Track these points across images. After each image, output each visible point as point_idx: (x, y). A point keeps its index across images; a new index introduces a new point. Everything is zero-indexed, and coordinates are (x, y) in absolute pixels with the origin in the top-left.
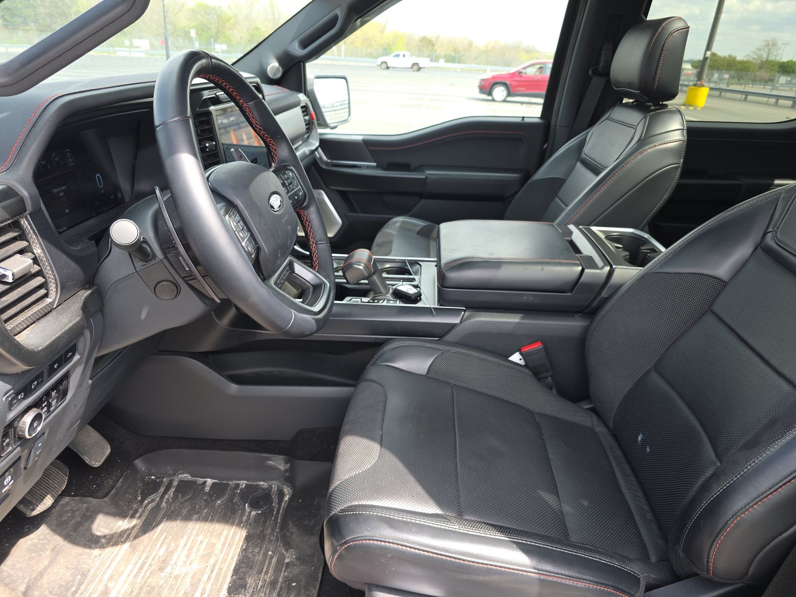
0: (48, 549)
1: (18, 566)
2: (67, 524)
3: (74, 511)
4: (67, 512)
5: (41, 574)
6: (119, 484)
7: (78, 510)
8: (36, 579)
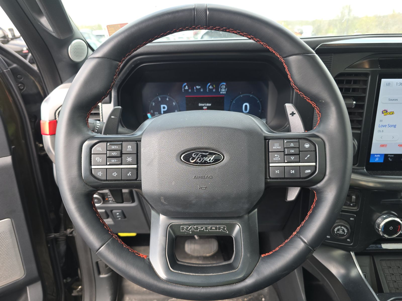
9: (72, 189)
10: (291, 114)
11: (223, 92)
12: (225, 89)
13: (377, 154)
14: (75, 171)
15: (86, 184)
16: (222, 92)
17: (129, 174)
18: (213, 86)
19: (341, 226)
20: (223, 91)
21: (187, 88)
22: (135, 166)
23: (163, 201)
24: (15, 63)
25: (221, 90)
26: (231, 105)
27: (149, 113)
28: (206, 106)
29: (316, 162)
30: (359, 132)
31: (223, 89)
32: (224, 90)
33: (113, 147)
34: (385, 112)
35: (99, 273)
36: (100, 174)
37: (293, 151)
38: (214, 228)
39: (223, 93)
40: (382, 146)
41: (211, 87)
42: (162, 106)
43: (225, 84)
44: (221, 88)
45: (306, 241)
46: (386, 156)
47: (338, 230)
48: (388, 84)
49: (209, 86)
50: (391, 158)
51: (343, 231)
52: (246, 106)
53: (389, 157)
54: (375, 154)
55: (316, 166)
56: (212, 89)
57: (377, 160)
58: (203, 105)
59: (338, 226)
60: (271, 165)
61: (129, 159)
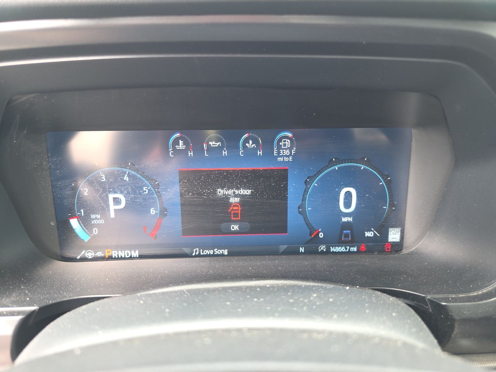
11: (286, 156)
12: (290, 149)
16: (284, 156)
18: (255, 141)
20: (285, 153)
25: (279, 153)
26: (306, 191)
27: (72, 217)
31: (286, 149)
32: (287, 152)
39: (286, 159)
41: (250, 145)
42: (111, 196)
43: (290, 135)
44: (279, 147)
49: (246, 141)
52: (348, 194)
56: (255, 150)
58: (230, 192)
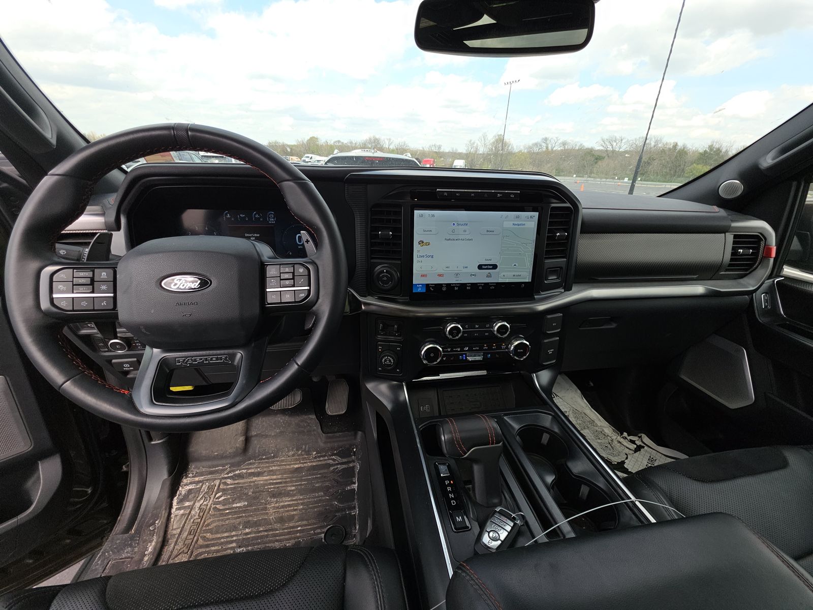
0: (280, 429)
1: (264, 423)
2: (299, 427)
3: (309, 425)
4: (306, 422)
5: (267, 436)
6: (338, 434)
7: (310, 427)
8: (262, 436)
9: (27, 321)
10: (306, 242)
12: (274, 218)
13: (419, 284)
14: (30, 301)
15: (46, 315)
17: (105, 303)
18: (259, 215)
19: (388, 356)
20: (272, 220)
21: (228, 216)
22: (112, 295)
23: (143, 330)
24: (5, 182)
25: (269, 220)
26: (282, 236)
28: (254, 237)
29: (309, 285)
30: (399, 262)
31: (272, 218)
33: (82, 274)
34: (421, 242)
35: (151, 439)
36: (63, 305)
37: (287, 276)
38: (215, 359)
39: (272, 222)
40: (423, 276)
41: (257, 216)
43: (272, 213)
44: (269, 218)
45: (299, 364)
46: (427, 285)
47: (385, 361)
48: (421, 216)
49: (255, 214)
50: (433, 287)
51: (390, 361)
52: (300, 237)
53: (431, 287)
54: (417, 284)
55: (309, 291)
57: (419, 290)
58: (250, 235)
59: (385, 356)
60: (268, 290)
61: (104, 287)
